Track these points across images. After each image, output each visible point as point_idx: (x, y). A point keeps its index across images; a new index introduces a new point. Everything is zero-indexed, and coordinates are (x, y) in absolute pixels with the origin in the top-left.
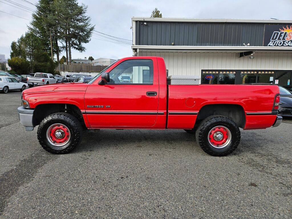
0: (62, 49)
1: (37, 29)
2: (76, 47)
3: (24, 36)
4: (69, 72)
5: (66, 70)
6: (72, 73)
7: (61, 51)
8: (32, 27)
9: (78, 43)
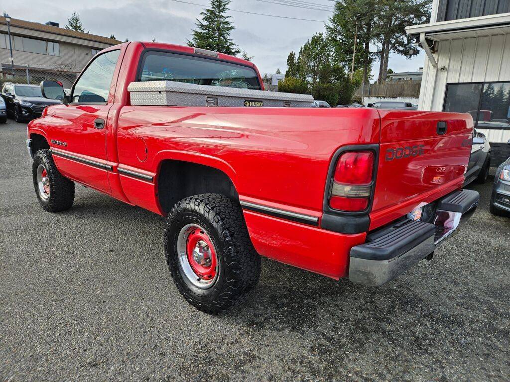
0: (374, 57)
1: (339, 28)
2: (401, 48)
3: (310, 42)
4: (377, 97)
5: (373, 94)
6: (382, 99)
7: (374, 61)
8: (331, 25)
9: (406, 42)
